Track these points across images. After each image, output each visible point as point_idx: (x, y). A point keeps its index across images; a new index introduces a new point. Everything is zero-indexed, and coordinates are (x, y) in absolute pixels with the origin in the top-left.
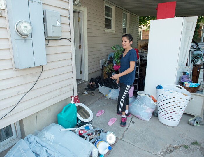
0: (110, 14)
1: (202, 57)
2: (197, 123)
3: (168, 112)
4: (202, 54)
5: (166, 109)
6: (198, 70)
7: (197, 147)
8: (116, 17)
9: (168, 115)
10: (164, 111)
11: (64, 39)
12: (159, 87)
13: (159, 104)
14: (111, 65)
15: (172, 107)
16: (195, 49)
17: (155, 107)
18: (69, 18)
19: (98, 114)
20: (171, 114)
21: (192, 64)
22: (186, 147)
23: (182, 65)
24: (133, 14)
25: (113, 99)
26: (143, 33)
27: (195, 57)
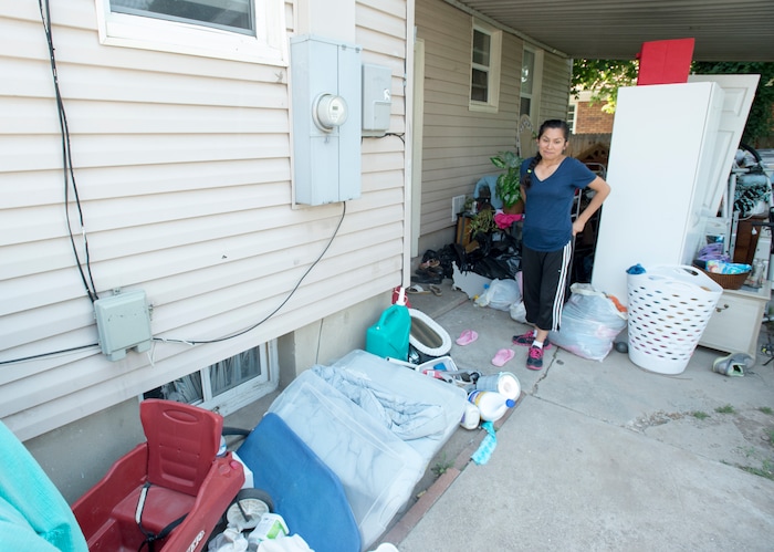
0: (485, 53)
1: (768, 192)
2: (736, 368)
3: (659, 335)
4: (770, 185)
5: (652, 328)
6: (754, 232)
7: (729, 417)
8: (503, 66)
9: (657, 345)
10: (648, 334)
11: (390, 134)
12: (637, 270)
13: (635, 317)
14: (490, 213)
15: (670, 322)
16: (747, 170)
17: (620, 324)
18: (404, 80)
19: (463, 341)
20: (665, 342)
21: (737, 213)
22: (699, 416)
23: (703, 214)
24: (555, 51)
25: (497, 306)
26: (579, 112)
27: (746, 194)
